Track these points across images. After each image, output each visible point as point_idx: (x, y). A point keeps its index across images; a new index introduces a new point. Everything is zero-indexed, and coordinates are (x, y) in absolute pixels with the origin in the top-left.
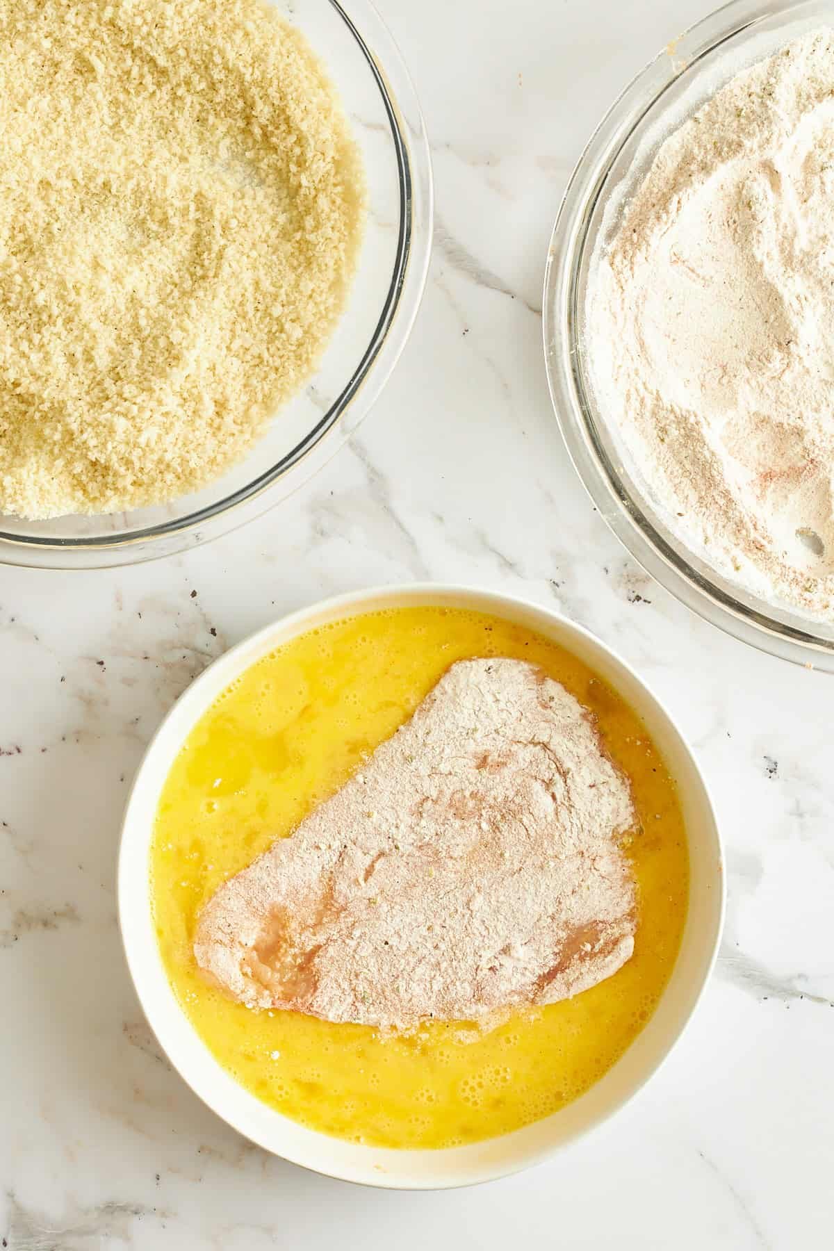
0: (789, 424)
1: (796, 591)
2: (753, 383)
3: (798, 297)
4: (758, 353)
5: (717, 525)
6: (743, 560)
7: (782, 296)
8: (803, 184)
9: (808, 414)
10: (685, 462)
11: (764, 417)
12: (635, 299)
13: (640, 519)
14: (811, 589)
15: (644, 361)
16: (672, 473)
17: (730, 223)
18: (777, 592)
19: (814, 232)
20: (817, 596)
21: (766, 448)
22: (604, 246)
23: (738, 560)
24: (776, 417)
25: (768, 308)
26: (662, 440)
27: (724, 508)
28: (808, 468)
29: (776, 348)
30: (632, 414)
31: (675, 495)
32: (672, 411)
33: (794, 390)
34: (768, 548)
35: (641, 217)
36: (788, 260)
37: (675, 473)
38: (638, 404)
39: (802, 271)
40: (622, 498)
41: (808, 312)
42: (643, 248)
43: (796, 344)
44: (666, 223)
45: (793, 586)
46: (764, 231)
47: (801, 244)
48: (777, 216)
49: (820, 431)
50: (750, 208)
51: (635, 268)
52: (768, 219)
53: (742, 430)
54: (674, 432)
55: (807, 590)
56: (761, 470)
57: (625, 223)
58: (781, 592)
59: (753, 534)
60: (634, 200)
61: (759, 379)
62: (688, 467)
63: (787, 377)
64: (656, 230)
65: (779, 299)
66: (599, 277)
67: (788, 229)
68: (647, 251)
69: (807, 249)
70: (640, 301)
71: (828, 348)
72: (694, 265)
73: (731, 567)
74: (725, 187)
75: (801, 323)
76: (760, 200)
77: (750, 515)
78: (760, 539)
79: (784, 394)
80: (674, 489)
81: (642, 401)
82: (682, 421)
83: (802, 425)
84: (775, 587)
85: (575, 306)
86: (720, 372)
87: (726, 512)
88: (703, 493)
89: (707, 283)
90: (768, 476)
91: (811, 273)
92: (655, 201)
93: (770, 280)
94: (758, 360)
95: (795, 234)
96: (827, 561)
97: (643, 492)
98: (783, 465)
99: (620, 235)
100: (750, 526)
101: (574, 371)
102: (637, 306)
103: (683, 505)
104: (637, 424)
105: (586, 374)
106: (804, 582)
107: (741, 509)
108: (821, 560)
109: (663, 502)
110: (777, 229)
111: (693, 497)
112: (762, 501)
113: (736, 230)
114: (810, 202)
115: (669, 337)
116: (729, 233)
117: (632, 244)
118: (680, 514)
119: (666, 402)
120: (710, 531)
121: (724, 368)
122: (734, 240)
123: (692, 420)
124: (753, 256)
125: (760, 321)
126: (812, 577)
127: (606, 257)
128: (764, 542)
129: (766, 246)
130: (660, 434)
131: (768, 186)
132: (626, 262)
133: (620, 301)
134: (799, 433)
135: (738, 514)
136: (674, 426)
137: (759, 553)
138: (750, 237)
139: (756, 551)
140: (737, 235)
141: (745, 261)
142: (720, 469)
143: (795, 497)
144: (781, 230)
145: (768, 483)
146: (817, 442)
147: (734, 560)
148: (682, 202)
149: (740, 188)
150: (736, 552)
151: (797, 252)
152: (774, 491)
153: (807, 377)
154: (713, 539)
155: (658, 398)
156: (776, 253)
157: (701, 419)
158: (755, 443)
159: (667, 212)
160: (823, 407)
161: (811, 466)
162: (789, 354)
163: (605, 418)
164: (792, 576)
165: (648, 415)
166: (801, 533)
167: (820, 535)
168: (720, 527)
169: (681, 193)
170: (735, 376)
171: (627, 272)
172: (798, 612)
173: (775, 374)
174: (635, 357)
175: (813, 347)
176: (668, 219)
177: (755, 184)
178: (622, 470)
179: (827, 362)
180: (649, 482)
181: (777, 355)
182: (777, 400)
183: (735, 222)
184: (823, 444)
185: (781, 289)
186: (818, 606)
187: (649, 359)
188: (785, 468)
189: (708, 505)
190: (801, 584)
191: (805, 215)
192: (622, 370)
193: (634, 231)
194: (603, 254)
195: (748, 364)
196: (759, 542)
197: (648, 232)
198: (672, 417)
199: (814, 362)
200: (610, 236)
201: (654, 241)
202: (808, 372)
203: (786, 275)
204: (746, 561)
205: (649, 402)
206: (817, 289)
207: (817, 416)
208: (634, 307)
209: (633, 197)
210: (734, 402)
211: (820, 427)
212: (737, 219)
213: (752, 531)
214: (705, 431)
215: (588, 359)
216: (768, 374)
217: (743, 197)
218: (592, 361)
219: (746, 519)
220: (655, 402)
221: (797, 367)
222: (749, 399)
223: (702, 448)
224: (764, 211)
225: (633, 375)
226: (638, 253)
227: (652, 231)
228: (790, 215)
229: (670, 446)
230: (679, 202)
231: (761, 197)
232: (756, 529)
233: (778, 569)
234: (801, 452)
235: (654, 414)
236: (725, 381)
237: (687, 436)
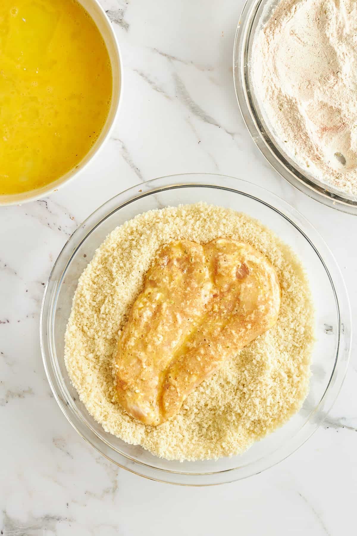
0: (335, 107)
1: (333, 178)
2: (321, 89)
3: (343, 53)
4: (324, 76)
5: (301, 147)
6: (311, 163)
7: (337, 52)
8: (349, 6)
9: (343, 103)
10: (290, 120)
11: (325, 104)
12: (274, 48)
13: (268, 141)
14: (339, 178)
15: (275, 76)
16: (283, 124)
17: (317, 20)
18: (324, 178)
19: (352, 26)
20: (341, 181)
21: (325, 117)
22: (262, 24)
23: (309, 163)
24: (330, 104)
25: (330, 57)
26: (281, 110)
27: (304, 140)
28: (342, 126)
29: (332, 74)
30: (268, 97)
31: (284, 133)
32: (286, 97)
33: (339, 93)
34: (322, 159)
35: (279, 14)
36: (340, 38)
37: (285, 124)
38: (271, 93)
39: (346, 43)
40: (261, 131)
41: (347, 59)
42: (279, 27)
43: (341, 73)
44: (289, 17)
45: (331, 176)
46: (331, 23)
47: (347, 31)
48: (337, 18)
49: (348, 111)
50: (326, 13)
51: (275, 35)
52: (333, 19)
53: (315, 108)
54: (286, 106)
55: (337, 178)
56: (322, 126)
57: (272, 16)
58: (326, 178)
59: (316, 152)
60: (277, 6)
61: (324, 87)
62: (291, 122)
63: (336, 88)
64: (285, 19)
65: (335, 53)
66: (259, 38)
67: (341, 24)
68: (280, 28)
69: (348, 33)
70: (275, 50)
71: (354, 76)
72: (300, 36)
73: (306, 165)
74: (315, 4)
75: (344, 64)
76: (330, 10)
77: (315, 144)
78: (319, 155)
79: (334, 95)
80: (284, 131)
81: (273, 92)
82: (289, 101)
83: (341, 108)
84: (324, 175)
85: (248, 47)
86: (308, 83)
87: (305, 142)
88: (296, 133)
89: (305, 44)
90: (324, 129)
91: (349, 44)
92: (285, 8)
93: (332, 45)
94: (324, 79)
95: (344, 26)
96: (347, 167)
97: (271, 130)
98: (330, 125)
99: (269, 21)
100: (315, 149)
101: (245, 74)
102: (274, 52)
103: (287, 138)
104: (270, 102)
105: (250, 77)
106: (336, 175)
107: (312, 141)
108: (344, 167)
109: (279, 136)
110: (336, 24)
111: (292, 135)
112: (321, 139)
113: (319, 23)
114: (351, 13)
115: (287, 66)
116: (316, 24)
117: (274, 25)
118: (286, 142)
119: (283, 93)
120: (298, 150)
121: (309, 81)
122: (318, 27)
123: (294, 101)
124: (325, 34)
125: (326, 62)
126: (340, 173)
127: (263, 29)
128: (320, 156)
129: (331, 31)
130: (280, 106)
131: (334, 5)
132: (271, 32)
133: (267, 48)
134: (339, 111)
135: (310, 143)
136: (286, 103)
137: (318, 161)
138: (325, 26)
139: (317, 160)
140: (319, 25)
141: (322, 36)
142: (304, 123)
143: (335, 138)
144: (338, 24)
145: (324, 132)
146: (347, 116)
147: (307, 163)
148: (297, 8)
149: (322, 5)
150: (309, 160)
151: (344, 34)
152: (327, 135)
153: (344, 88)
154: (299, 154)
155: (280, 91)
156: (335, 35)
157: (298, 101)
158: (320, 114)
159: (290, 12)
160: (350, 101)
161: (343, 125)
162: (337, 77)
163: (257, 97)
164: (331, 171)
165: (275, 98)
166: (336, 154)
167: (345, 156)
168: (302, 149)
169: (297, 5)
170: (314, 85)
171: (271, 37)
172: (333, 187)
173: (331, 86)
174: (272, 73)
175: (348, 76)
176: (290, 15)
177: (329, 3)
178: (262, 119)
179: (353, 83)
180: (274, 126)
181: (332, 78)
182: (331, 97)
183: (319, 19)
184: (349, 117)
185: (336, 49)
186: (341, 185)
187: (278, 75)
188: (332, 126)
189: (298, 139)
190: (335, 176)
191: (349, 19)
192: (266, 78)
193: (276, 19)
194: (262, 28)
195: (319, 80)
196: (318, 156)
197: (282, 20)
198: (285, 99)
199: (347, 81)
200: (265, 21)
201: (283, 24)
202: (345, 86)
203: (339, 44)
204: (312, 164)
205: (276, 93)
206: (352, 51)
207: (347, 105)
208: (273, 52)
209: (276, 5)
210: (312, 96)
211: (348, 109)
212: (320, 18)
213: (316, 151)
214: (299, 106)
215: (252, 71)
216: (328, 85)
217: (323, 8)
218: (253, 73)
219: (314, 146)
220: (279, 93)
221: (340, 84)
222: (318, 95)
223: (297, 114)
224: (332, 16)
225: (270, 80)
226: (277, 29)
227: (283, 20)
228: (343, 18)
229: (284, 112)
230: (296, 8)
231: (331, 8)
232: (317, 150)
233: (325, 168)
234: (339, 120)
235: (278, 98)
236: (309, 87)
237: (291, 108)
